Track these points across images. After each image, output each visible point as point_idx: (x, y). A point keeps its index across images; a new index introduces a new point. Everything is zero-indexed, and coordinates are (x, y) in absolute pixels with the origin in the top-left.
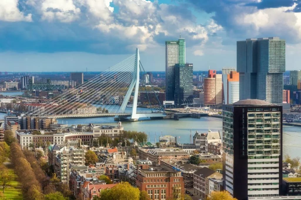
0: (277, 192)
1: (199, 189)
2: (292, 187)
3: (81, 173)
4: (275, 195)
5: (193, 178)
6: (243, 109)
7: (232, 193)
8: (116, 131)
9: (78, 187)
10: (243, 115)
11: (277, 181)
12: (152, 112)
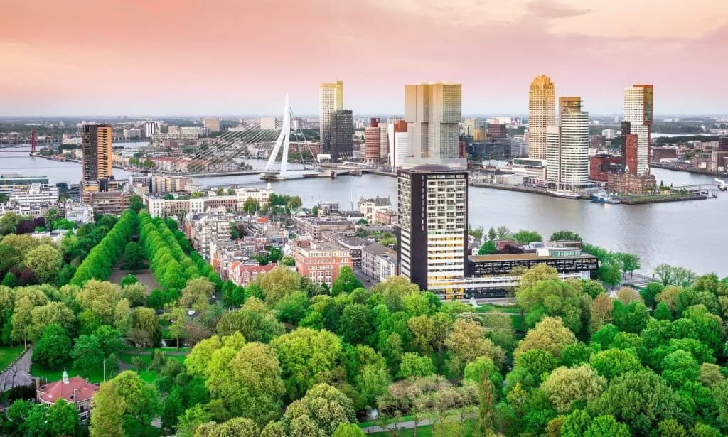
0: (462, 273)
1: (368, 269)
2: (479, 267)
3: (229, 250)
4: (460, 277)
5: (360, 254)
6: (423, 177)
7: (409, 275)
8: (264, 195)
9: (225, 268)
10: (423, 183)
11: (462, 260)
12: (305, 169)
